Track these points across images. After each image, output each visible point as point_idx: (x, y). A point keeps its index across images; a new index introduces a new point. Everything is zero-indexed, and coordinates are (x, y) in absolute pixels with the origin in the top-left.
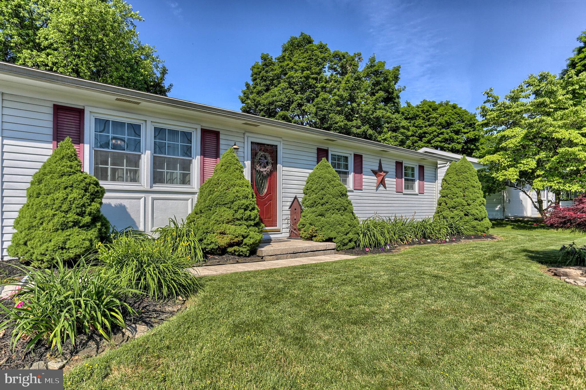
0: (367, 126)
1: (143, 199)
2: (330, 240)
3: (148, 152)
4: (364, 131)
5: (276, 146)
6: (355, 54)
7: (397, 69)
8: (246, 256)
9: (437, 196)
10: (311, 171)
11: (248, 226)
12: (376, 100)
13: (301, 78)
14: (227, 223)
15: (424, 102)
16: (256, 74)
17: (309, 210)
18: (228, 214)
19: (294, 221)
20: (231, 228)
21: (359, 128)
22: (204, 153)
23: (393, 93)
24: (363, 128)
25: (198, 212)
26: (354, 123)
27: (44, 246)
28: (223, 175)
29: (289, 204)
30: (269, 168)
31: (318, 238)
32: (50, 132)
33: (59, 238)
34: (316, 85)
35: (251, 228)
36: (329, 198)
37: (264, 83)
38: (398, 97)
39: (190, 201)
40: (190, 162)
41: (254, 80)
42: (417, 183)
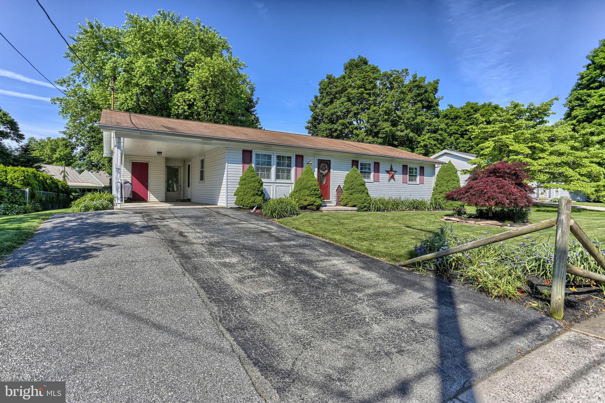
0: (409, 130)
1: (272, 186)
2: (354, 206)
3: (275, 166)
4: (406, 134)
5: (330, 161)
6: (403, 70)
7: (437, 82)
8: (315, 210)
9: (433, 185)
10: (348, 172)
11: (316, 198)
12: (416, 109)
13: (357, 94)
14: (308, 196)
15: (468, 104)
16: (323, 89)
17: (345, 191)
18: (308, 192)
19: (338, 197)
20: (309, 198)
21: (402, 131)
22: (297, 166)
23: (432, 102)
24: (406, 132)
25: (295, 192)
26: (399, 127)
27: (248, 201)
28: (306, 176)
29: (336, 189)
30: (327, 171)
31: (349, 205)
32: (241, 160)
33: (253, 199)
34: (369, 98)
35: (317, 199)
36: (355, 186)
37: (329, 97)
38: (437, 105)
39: (290, 187)
40: (291, 170)
41: (322, 93)
42: (418, 178)
